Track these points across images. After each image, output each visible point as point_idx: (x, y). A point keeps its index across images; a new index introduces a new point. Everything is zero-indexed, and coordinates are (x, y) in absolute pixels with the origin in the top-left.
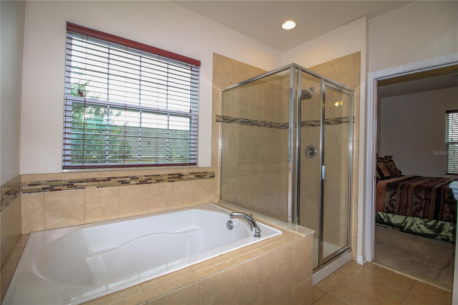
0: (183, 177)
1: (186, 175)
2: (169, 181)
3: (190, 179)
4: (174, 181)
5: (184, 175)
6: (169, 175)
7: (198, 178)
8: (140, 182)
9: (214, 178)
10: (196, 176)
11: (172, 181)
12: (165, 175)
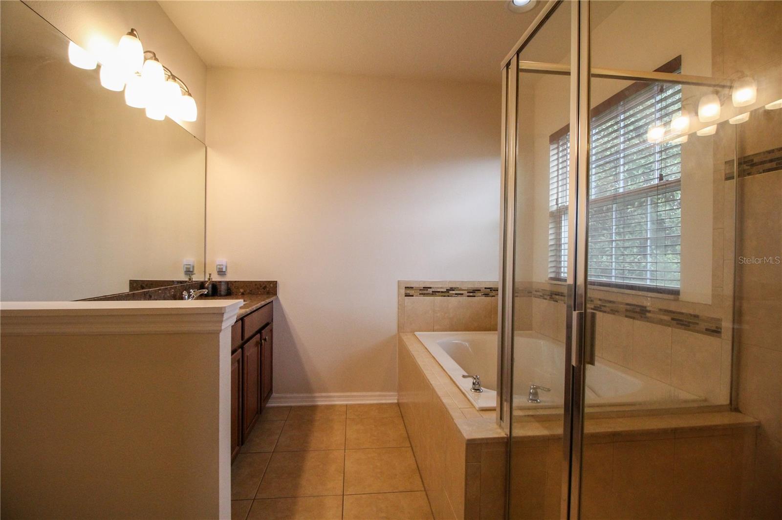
0: (648, 315)
1: (654, 312)
2: (626, 316)
3: (661, 322)
4: (634, 318)
5: (649, 312)
6: (627, 304)
7: (678, 324)
8: (595, 307)
9: (720, 337)
10: (673, 319)
11: (631, 318)
12: (622, 303)
